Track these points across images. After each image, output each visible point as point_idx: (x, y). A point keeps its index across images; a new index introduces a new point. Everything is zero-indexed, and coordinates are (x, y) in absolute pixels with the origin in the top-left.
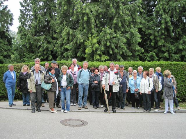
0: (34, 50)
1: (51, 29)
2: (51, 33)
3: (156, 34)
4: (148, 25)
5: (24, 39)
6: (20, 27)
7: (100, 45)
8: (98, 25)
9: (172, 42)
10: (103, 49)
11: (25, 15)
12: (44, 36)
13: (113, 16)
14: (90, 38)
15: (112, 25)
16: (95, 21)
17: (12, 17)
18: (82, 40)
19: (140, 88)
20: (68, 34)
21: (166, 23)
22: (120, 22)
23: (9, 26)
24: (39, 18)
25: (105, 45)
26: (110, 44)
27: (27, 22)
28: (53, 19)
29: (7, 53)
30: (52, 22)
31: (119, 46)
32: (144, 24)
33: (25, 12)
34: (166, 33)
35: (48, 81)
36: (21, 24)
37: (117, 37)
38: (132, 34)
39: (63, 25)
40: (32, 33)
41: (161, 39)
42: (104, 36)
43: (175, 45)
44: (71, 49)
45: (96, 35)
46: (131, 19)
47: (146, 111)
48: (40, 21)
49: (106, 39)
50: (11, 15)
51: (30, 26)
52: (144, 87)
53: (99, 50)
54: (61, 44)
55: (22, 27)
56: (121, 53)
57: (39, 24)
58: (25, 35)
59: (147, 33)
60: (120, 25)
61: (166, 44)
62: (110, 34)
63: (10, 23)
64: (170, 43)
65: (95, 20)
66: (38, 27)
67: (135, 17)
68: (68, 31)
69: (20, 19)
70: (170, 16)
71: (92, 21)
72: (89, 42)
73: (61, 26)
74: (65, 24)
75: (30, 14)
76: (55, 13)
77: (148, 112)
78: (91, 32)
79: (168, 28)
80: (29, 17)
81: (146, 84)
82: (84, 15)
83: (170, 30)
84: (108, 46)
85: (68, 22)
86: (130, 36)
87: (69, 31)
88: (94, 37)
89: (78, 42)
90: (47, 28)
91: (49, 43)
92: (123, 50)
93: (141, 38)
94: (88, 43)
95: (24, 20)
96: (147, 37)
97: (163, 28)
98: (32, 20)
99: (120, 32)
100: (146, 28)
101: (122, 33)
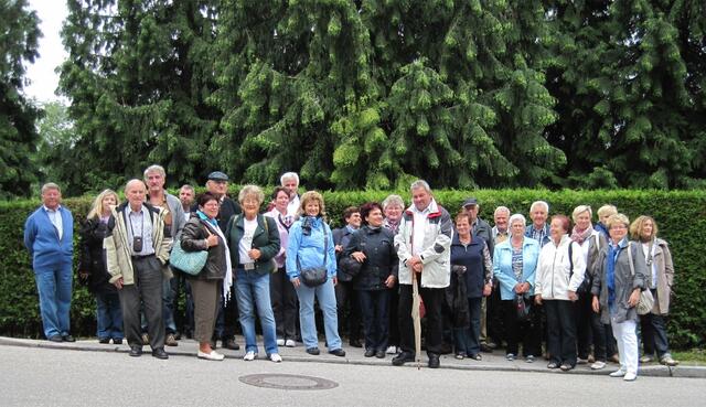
0: (124, 161)
1: (194, 77)
2: (194, 92)
3: (621, 96)
4: (585, 57)
5: (85, 117)
6: (67, 68)
7: (393, 134)
8: (385, 56)
9: (687, 127)
10: (401, 148)
11: (88, 20)
12: (166, 104)
13: (442, 20)
14: (351, 107)
15: (438, 54)
16: (373, 37)
17: (34, 26)
18: (321, 114)
19: (538, 279)
20: (265, 90)
21: (661, 48)
22: (472, 42)
23: (24, 63)
24: (147, 27)
25: (411, 133)
26: (432, 130)
27: (97, 48)
28: (201, 35)
29: (18, 171)
30: (199, 46)
31: (465, 137)
32: (570, 54)
33: (90, 8)
34: (659, 92)
35: (195, 242)
36: (73, 53)
37: (460, 102)
38: (519, 93)
39: (246, 55)
40: (117, 89)
41: (638, 114)
42: (407, 97)
43: (696, 140)
44: (275, 152)
45: (376, 93)
46: (519, 30)
47: (558, 367)
48: (152, 41)
49: (413, 107)
50: (30, 17)
51: (108, 65)
52: (550, 275)
53: (388, 152)
54: (234, 132)
55: (75, 68)
56: (474, 164)
57: (146, 55)
58: (90, 98)
59: (581, 90)
60: (471, 54)
61: (660, 137)
62: (432, 88)
63: (28, 51)
64: (674, 132)
65: (371, 33)
66: (140, 68)
67: (533, 24)
68: (264, 76)
69: (68, 33)
70: (676, 21)
71: (361, 36)
72: (348, 122)
73: (235, 59)
74: (250, 51)
75: (108, 14)
76: (210, 12)
77: (566, 371)
78: (357, 82)
79: (668, 69)
80: (106, 27)
81: (557, 263)
82: (328, 13)
83: (675, 80)
84: (423, 137)
85: (263, 42)
86: (511, 101)
87: (269, 79)
88: (369, 103)
89: (305, 121)
90: (180, 73)
91: (186, 130)
92: (483, 155)
93: (556, 108)
94: (344, 124)
95: (82, 40)
96: (584, 109)
97: (646, 71)
98: (117, 40)
99: (472, 83)
100: (580, 72)
101: (478, 88)
